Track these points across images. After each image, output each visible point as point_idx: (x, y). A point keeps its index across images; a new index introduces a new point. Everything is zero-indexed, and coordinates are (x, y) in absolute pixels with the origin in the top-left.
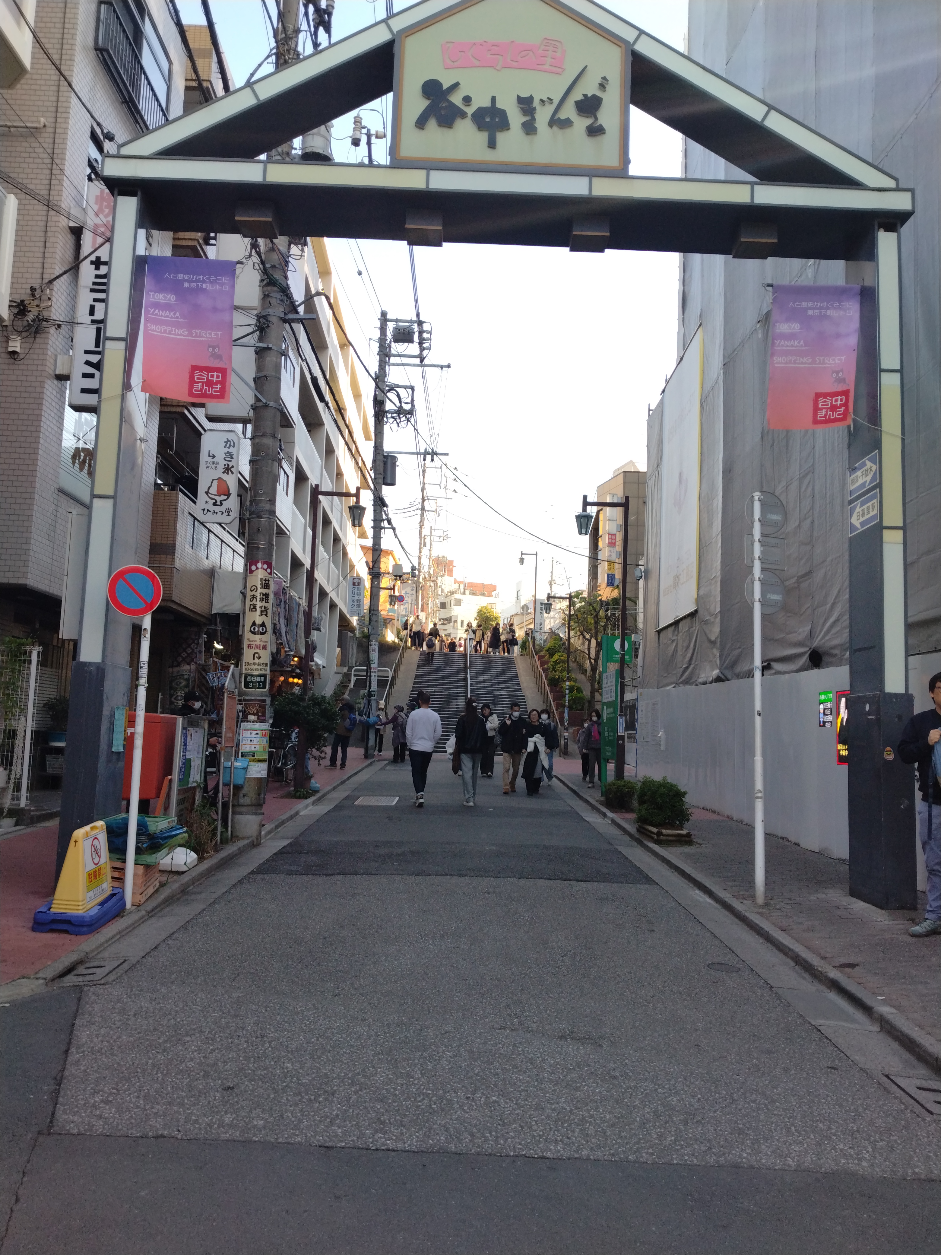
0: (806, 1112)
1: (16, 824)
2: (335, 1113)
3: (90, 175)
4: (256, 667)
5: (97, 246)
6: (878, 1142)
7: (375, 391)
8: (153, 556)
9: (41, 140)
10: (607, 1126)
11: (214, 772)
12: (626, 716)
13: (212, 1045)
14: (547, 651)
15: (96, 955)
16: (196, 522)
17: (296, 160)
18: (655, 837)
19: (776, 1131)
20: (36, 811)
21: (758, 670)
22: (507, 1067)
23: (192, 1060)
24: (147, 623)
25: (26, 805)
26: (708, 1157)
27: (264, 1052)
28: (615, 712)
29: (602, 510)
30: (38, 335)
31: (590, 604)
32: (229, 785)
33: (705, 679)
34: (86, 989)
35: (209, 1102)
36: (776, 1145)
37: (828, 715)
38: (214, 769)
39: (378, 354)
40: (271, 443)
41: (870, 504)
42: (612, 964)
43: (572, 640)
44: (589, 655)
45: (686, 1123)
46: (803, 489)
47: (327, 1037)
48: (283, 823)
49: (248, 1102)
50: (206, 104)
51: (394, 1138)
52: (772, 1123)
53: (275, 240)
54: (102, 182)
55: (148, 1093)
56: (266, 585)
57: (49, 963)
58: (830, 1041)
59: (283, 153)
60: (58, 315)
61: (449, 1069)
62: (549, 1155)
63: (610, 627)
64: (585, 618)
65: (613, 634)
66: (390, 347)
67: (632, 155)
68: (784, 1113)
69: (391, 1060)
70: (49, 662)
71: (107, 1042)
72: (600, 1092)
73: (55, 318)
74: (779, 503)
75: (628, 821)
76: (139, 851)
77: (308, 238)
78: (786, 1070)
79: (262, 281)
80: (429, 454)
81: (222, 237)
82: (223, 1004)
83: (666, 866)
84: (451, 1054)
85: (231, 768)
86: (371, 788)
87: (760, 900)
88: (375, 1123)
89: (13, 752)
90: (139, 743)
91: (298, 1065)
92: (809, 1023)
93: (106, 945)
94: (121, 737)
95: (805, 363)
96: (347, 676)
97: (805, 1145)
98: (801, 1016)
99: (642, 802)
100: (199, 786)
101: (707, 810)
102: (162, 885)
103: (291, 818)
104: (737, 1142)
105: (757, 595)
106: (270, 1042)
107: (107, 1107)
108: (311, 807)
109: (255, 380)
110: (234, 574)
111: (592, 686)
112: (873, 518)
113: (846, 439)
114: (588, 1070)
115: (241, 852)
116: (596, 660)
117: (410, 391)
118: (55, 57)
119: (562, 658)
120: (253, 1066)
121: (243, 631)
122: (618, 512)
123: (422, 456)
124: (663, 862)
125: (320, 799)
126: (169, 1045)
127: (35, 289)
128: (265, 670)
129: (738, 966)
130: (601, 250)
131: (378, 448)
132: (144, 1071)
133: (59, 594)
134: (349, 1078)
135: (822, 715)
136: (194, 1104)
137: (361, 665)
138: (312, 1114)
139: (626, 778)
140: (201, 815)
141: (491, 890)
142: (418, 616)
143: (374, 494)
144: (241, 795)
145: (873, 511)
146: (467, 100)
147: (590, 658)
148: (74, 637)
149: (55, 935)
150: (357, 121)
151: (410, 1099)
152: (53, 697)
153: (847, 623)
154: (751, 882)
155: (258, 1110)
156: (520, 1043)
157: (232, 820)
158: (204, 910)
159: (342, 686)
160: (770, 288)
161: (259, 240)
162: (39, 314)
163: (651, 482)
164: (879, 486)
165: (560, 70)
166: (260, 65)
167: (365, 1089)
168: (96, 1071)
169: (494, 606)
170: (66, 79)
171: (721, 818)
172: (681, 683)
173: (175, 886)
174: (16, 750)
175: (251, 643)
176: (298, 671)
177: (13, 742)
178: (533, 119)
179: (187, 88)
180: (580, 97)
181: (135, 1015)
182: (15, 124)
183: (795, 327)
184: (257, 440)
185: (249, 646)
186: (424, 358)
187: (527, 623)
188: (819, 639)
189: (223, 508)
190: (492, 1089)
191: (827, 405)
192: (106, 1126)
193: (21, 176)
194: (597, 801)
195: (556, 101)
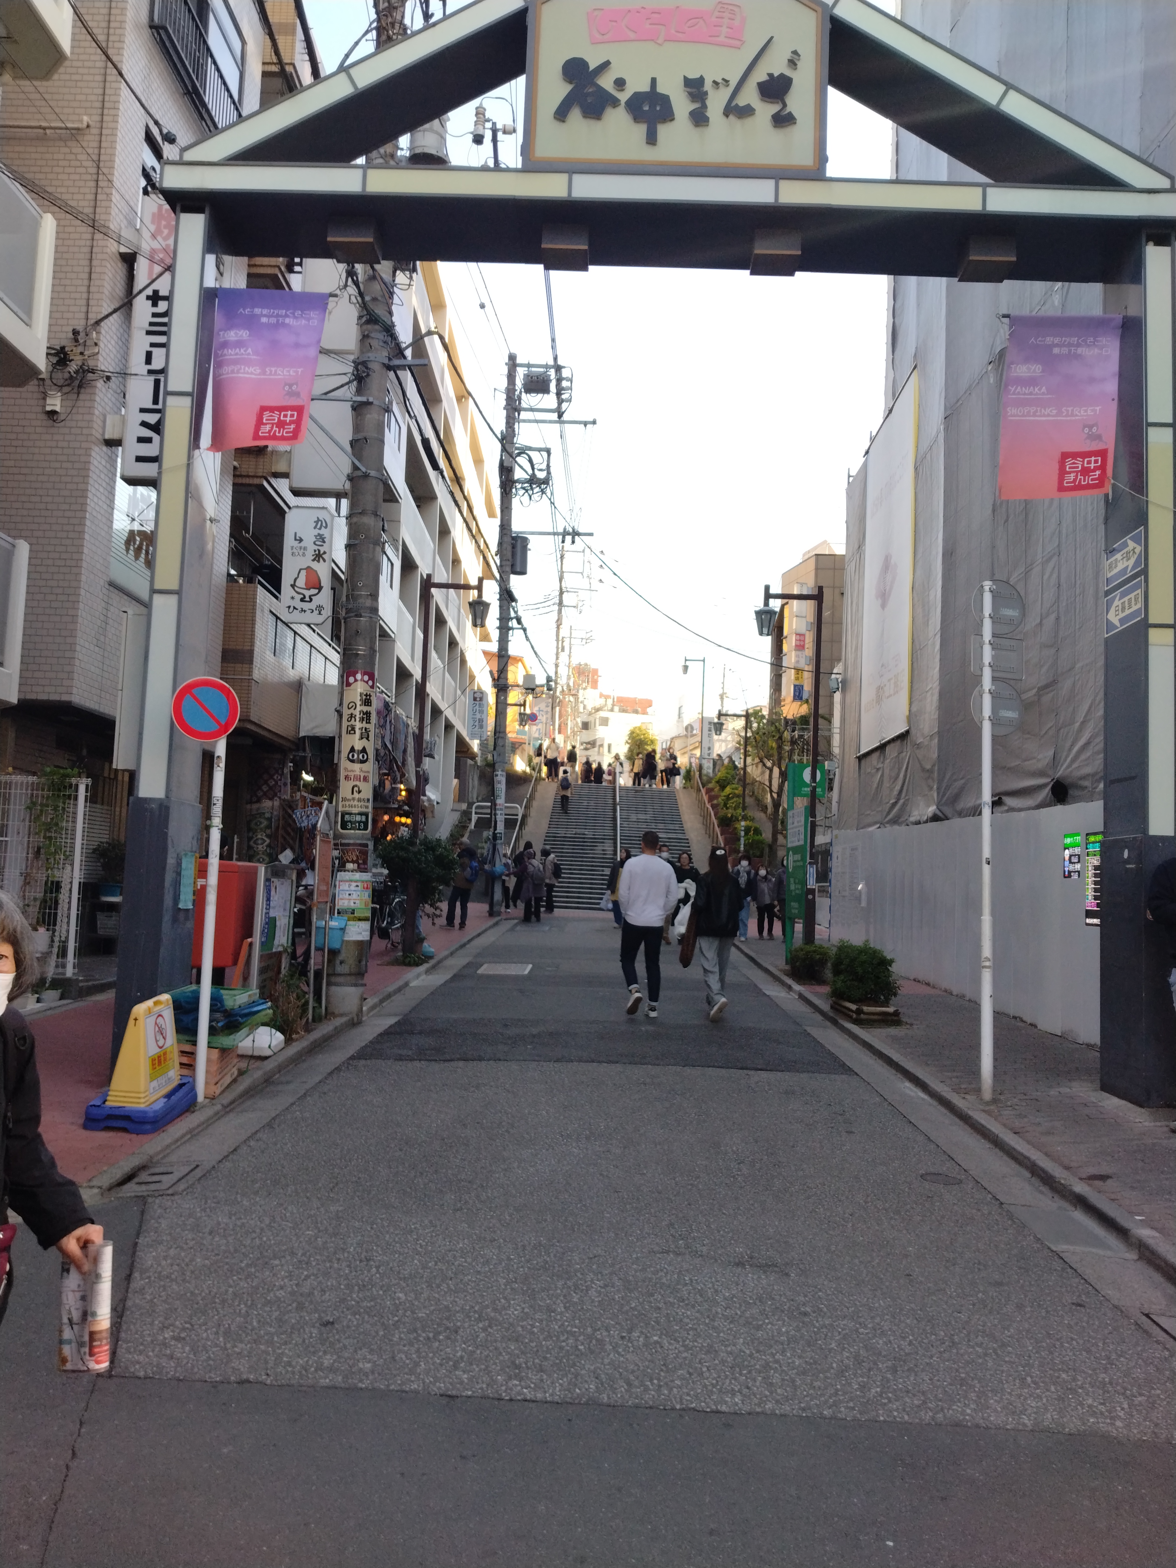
0: (1045, 1358)
1: (62, 998)
2: (459, 1354)
3: (146, 186)
4: (356, 803)
5: (154, 276)
6: (1136, 1397)
7: (502, 456)
8: (225, 665)
9: (84, 144)
10: (797, 1374)
11: (303, 933)
12: (816, 863)
13: (307, 1270)
14: (718, 782)
15: (162, 1158)
16: (279, 623)
17: (403, 164)
18: (854, 1016)
19: (1007, 1382)
20: (87, 981)
21: (987, 807)
22: (671, 1300)
23: (282, 1288)
24: (221, 749)
25: (74, 974)
26: (922, 1413)
27: (371, 1279)
28: (803, 859)
29: (787, 603)
30: (82, 390)
31: (771, 722)
32: (323, 950)
33: (918, 818)
34: (150, 1200)
35: (304, 1341)
36: (1007, 1399)
37: (1074, 863)
38: (303, 930)
39: (504, 408)
40: (372, 524)
41: (1132, 595)
42: (801, 1173)
43: (749, 769)
44: (770, 787)
45: (894, 1370)
46: (1046, 577)
47: (448, 1262)
48: (389, 996)
49: (351, 1340)
50: (290, 95)
51: (532, 1386)
52: (1003, 1372)
53: (377, 266)
54: (161, 196)
55: (229, 1327)
56: (367, 702)
57: (105, 1168)
58: (1075, 1270)
59: (386, 156)
60: (106, 364)
61: (599, 1301)
62: (724, 1408)
63: (797, 752)
64: (764, 742)
65: (801, 761)
66: (520, 399)
67: (829, 152)
68: (1017, 1360)
69: (527, 1290)
70: (99, 799)
71: (178, 1265)
72: (787, 1332)
73: (103, 368)
74: (1016, 594)
75: (819, 995)
76: (212, 1031)
77: (418, 263)
78: (1020, 1307)
79: (360, 317)
80: (569, 534)
81: (309, 262)
82: (319, 1219)
83: (868, 1052)
84: (601, 1283)
85: (325, 928)
86: (496, 954)
87: (987, 1094)
88: (508, 1367)
89: (56, 909)
90: (212, 898)
91: (412, 1295)
92: (1049, 1248)
93: (173, 1147)
94: (190, 890)
95: (1048, 415)
96: (466, 814)
97: (1045, 1400)
98: (1039, 1239)
99: (837, 972)
100: (285, 950)
101: (919, 981)
102: (241, 1073)
103: (399, 990)
104: (959, 1394)
105: (987, 711)
106: (378, 1267)
107: (180, 1346)
108: (423, 977)
109: (352, 443)
110: (325, 687)
111: (775, 826)
112: (1137, 612)
113: (1102, 512)
114: (771, 1305)
115: (338, 1032)
116: (780, 794)
117: (545, 454)
118: (101, 38)
119: (736, 792)
120: (357, 1296)
121: (339, 759)
122: (809, 607)
123: (561, 537)
124: (864, 1047)
125: (434, 967)
126: (253, 1270)
127: (78, 333)
128: (367, 807)
129: (959, 1177)
130: (791, 273)
131: (505, 527)
132: (224, 1301)
133: (111, 713)
134: (475, 1312)
135: (1067, 863)
136: (286, 1343)
137: (483, 800)
138: (431, 1355)
139: (817, 942)
140: (289, 986)
141: (648, 1080)
142: (554, 740)
143: (500, 585)
144: (338, 962)
145: (1136, 604)
146: (620, 83)
147: (771, 791)
148: (131, 766)
149: (111, 1134)
150: (480, 113)
151: (551, 1338)
152: (105, 840)
153: (1102, 745)
154: (976, 1072)
155: (364, 1350)
156: (687, 1271)
157: (327, 993)
158: (292, 1104)
159: (461, 827)
160: (1006, 320)
161: (357, 266)
162: (83, 364)
163: (850, 568)
164: (1145, 572)
165: (737, 43)
166: (357, 43)
167: (496, 1325)
168: (165, 1301)
169: (650, 726)
170: (116, 67)
171: (939, 993)
172: (888, 822)
173: (257, 1074)
174: (60, 907)
175: (349, 774)
176: (406, 808)
177: (56, 897)
178: (704, 106)
179: (265, 74)
180: (763, 78)
181: (210, 1233)
182: (53, 125)
183: (1036, 369)
184: (355, 520)
185: (347, 778)
186: (563, 413)
187: (691, 747)
188: (1064, 766)
189: (312, 606)
190: (653, 1327)
191: (1078, 467)
192: (179, 1369)
193: (59, 190)
194: (781, 970)
195: (733, 83)
